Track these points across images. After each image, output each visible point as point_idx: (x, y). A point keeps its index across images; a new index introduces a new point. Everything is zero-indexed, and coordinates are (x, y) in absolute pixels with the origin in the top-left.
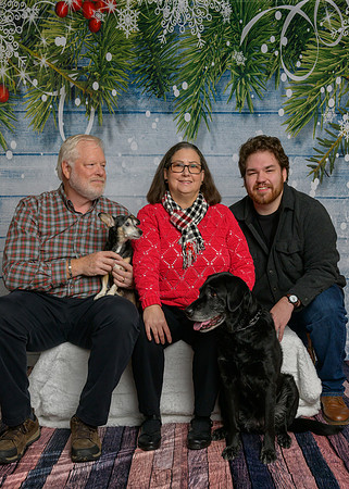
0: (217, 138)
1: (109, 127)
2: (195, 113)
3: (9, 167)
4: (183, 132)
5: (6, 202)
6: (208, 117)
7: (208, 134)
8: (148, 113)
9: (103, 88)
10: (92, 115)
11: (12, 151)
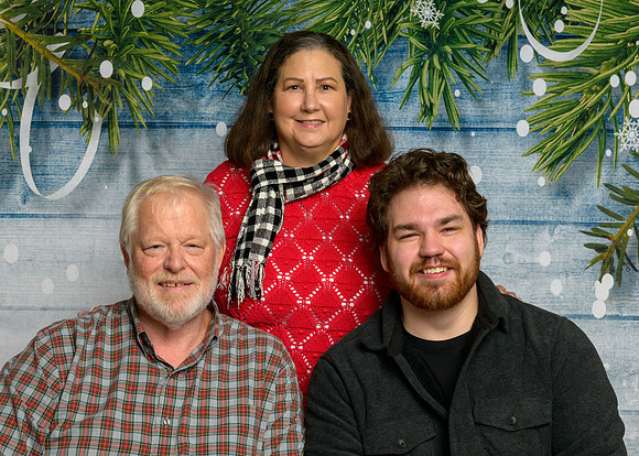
1: (133, 156)
9: (122, 73)
10: (97, 131)
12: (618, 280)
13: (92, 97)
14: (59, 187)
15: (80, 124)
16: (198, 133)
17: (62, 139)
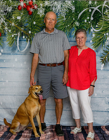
9: (32, 33)
10: (28, 42)
11: (1, 53)
12: (105, 64)
13: (28, 36)
14: (23, 50)
15: (26, 40)
17: (23, 43)
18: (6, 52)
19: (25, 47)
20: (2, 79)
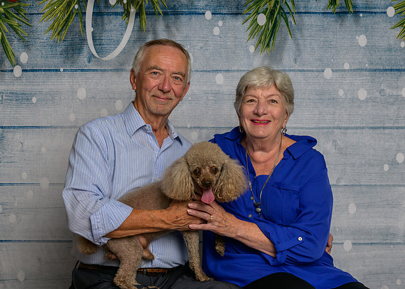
0: (302, 47)
1: (155, 33)
2: (272, 13)
3: (17, 87)
4: (255, 40)
5: (9, 135)
6: (290, 19)
7: (290, 41)
8: (208, 15)
10: (132, 17)
11: (21, 65)
14: (110, 52)
15: (122, 13)
16: (194, 18)
17: (111, 23)
18: (40, 62)
19: (118, 42)
20: (24, 175)
